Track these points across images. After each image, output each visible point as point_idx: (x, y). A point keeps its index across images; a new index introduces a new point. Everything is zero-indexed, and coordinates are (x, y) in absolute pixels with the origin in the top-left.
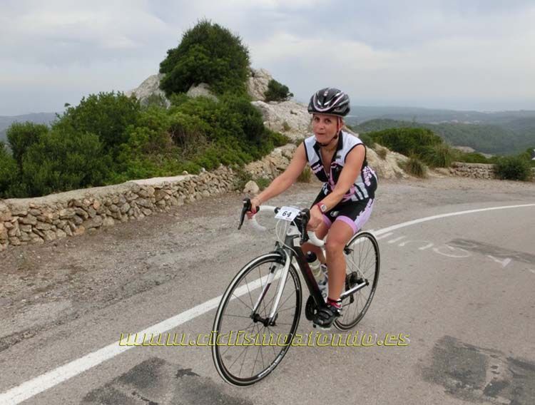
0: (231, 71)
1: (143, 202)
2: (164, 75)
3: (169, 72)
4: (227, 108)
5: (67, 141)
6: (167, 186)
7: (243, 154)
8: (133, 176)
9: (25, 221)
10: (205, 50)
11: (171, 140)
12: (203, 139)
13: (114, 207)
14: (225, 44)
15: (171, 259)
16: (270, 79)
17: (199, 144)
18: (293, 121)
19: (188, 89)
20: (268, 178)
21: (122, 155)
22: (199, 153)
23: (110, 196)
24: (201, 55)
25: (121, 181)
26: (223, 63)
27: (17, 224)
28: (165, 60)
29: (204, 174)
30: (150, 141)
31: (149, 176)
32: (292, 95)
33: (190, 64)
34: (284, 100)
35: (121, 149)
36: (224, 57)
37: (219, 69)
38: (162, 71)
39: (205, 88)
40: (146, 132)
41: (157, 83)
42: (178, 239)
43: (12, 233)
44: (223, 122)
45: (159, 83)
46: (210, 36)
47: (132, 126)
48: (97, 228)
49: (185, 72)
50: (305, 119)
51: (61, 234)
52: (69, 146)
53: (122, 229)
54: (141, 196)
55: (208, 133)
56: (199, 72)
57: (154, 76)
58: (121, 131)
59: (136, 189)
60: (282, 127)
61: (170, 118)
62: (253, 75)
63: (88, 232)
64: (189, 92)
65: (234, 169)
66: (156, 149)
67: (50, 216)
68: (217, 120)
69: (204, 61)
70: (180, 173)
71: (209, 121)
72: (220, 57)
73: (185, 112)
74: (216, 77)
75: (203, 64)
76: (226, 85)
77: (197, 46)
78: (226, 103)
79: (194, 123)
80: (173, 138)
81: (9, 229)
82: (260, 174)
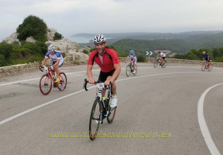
0: (40, 32)
1: (16, 70)
2: (18, 33)
3: (20, 33)
4: (37, 45)
6: (21, 66)
7: (42, 58)
8: (13, 64)
10: (31, 25)
11: (21, 55)
12: (30, 55)
13: (10, 70)
14: (38, 23)
15: (22, 78)
16: (55, 32)
17: (29, 56)
18: (61, 47)
19: (26, 38)
20: (49, 64)
21: (9, 60)
22: (29, 58)
23: (8, 68)
24: (30, 27)
25: (10, 65)
26: (37, 29)
28: (18, 29)
29: (30, 63)
30: (16, 56)
31: (17, 64)
32: (63, 37)
33: (27, 30)
34: (61, 39)
35: (9, 58)
36: (37, 27)
37: (36, 31)
38: (17, 32)
39: (32, 38)
40: (15, 54)
41: (16, 36)
42: (24, 76)
44: (36, 49)
45: (17, 37)
46: (33, 20)
47: (11, 52)
48: (7, 74)
49: (25, 33)
50: (65, 46)
53: (12, 75)
54: (15, 68)
55: (32, 53)
56: (29, 33)
57: (15, 33)
58: (9, 54)
59: (14, 67)
60: (57, 49)
61: (21, 49)
62: (49, 31)
63: (5, 75)
64: (26, 40)
65: (39, 62)
66: (18, 58)
68: (34, 49)
69: (31, 29)
70: (24, 63)
71: (32, 49)
72: (36, 27)
73: (25, 47)
74: (36, 34)
75: (31, 30)
76: (38, 36)
77: (28, 24)
78: (37, 44)
79: (27, 50)
80: (22, 55)
82: (47, 63)
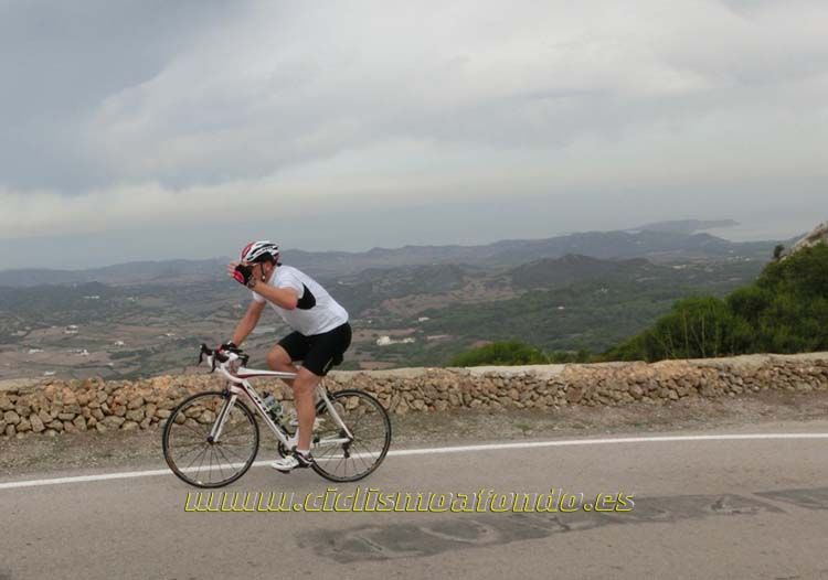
5: (799, 307)
9: (782, 371)
27: (777, 374)
43: (774, 379)
51: (807, 386)
52: (801, 311)
67: (802, 370)
81: (772, 376)
